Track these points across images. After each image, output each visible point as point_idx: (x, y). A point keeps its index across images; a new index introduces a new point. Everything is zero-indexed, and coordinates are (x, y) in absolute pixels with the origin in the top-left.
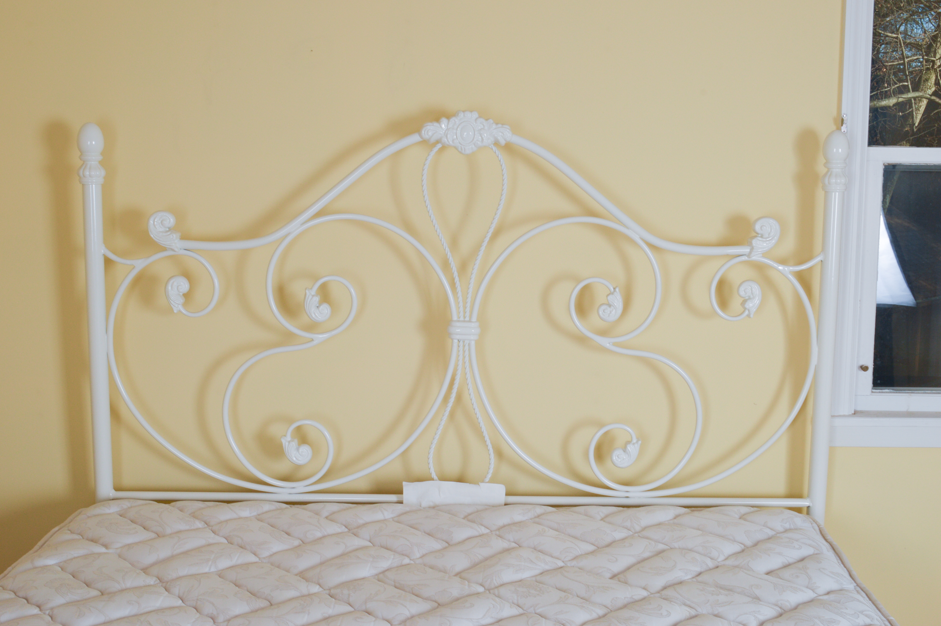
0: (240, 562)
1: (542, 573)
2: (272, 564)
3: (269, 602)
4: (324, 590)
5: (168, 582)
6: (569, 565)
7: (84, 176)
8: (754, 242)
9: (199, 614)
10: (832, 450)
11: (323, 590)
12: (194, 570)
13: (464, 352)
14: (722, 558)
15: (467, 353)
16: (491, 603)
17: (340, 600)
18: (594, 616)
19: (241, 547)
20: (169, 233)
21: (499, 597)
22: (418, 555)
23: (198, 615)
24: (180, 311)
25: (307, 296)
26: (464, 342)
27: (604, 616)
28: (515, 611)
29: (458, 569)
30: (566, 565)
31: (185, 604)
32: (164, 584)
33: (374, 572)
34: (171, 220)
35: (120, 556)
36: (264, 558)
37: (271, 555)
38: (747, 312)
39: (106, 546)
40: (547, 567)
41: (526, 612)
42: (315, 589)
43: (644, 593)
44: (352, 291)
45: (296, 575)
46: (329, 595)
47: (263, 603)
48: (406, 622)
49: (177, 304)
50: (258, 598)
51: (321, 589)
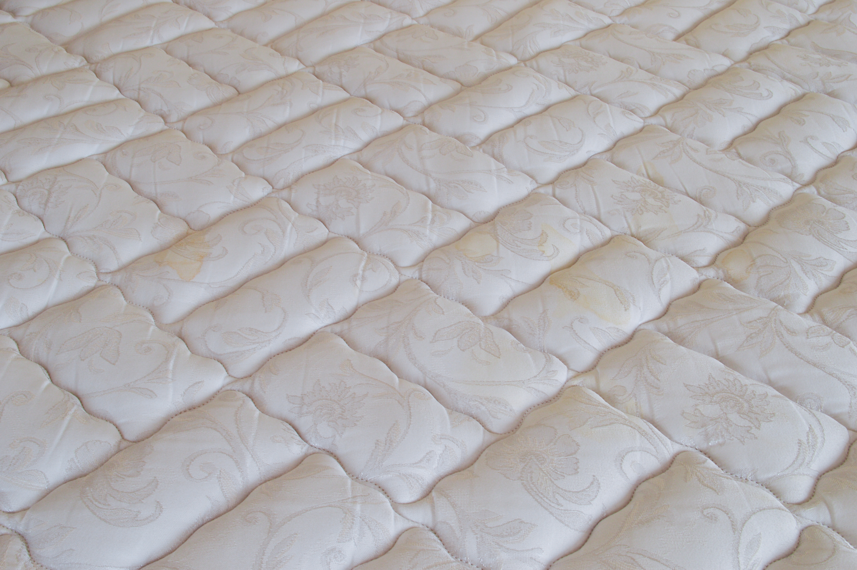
0: (191, 28)
1: (585, 35)
2: (233, 31)
3: (236, 89)
4: (307, 67)
5: (98, 63)
6: (618, 22)
9: (143, 111)
11: (304, 67)
12: (131, 44)
14: (812, 10)
16: (534, 83)
17: (329, 82)
18: (671, 97)
19: (190, 8)
21: (539, 71)
22: (421, 13)
23: (143, 113)
27: (683, 97)
28: (565, 93)
29: (477, 30)
30: (613, 21)
31: (123, 95)
32: (93, 67)
33: (368, 38)
35: (32, 26)
36: (222, 22)
37: (231, 18)
39: (14, 13)
40: (592, 27)
41: (578, 93)
42: (294, 66)
43: (726, 63)
45: (266, 45)
46: (314, 74)
47: (230, 92)
48: (423, 112)
50: (220, 83)
51: (302, 66)
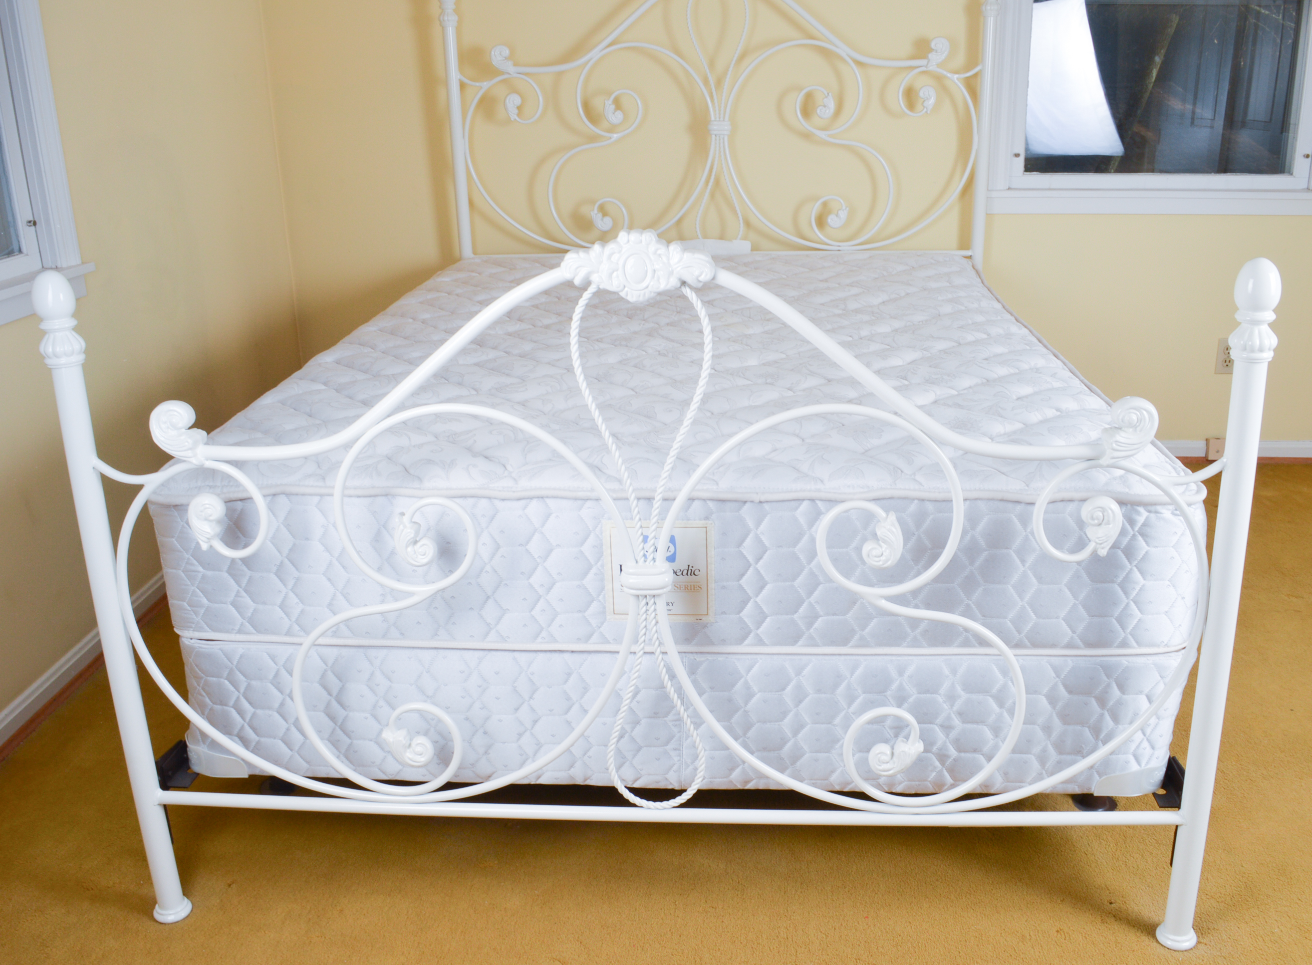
7: (444, 20)
8: (930, 56)
10: (989, 216)
13: (720, 144)
15: (722, 145)
20: (506, 61)
24: (515, 119)
25: (606, 105)
26: (719, 137)
34: (506, 52)
38: (925, 110)
44: (639, 102)
49: (514, 116)
